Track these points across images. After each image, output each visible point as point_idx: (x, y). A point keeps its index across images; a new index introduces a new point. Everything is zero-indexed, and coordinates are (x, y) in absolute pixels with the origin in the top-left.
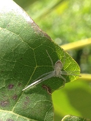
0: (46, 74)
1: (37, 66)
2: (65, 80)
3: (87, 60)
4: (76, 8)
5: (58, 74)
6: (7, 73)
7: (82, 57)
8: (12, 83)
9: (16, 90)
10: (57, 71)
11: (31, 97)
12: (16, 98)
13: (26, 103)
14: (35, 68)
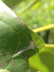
0: (25, 47)
1: (20, 43)
2: (37, 51)
3: (53, 37)
4: (46, 6)
5: (32, 47)
6: (2, 47)
7: (49, 35)
8: (6, 53)
9: (8, 57)
10: (32, 46)
11: (16, 61)
12: (8, 62)
13: (14, 65)
14: (19, 44)
